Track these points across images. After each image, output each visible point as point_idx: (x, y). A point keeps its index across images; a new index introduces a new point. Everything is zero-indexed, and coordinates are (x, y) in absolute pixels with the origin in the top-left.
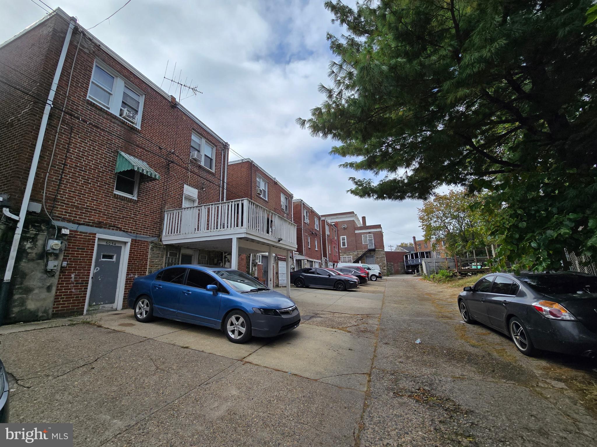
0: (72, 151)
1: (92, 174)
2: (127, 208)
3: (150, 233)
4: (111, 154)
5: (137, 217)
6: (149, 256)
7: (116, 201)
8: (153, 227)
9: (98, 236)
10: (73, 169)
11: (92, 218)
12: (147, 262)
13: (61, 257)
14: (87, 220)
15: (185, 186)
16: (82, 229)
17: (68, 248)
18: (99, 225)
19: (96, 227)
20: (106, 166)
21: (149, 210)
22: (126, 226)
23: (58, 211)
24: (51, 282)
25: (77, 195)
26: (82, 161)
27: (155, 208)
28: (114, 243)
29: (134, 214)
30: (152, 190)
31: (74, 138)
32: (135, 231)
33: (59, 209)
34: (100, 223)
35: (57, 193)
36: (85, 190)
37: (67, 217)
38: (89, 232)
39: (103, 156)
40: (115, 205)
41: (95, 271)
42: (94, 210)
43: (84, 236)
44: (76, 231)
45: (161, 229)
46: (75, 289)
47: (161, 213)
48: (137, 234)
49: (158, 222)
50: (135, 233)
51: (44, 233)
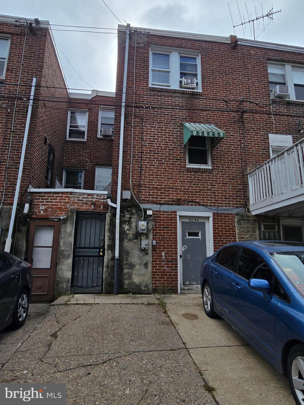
0: (145, 138)
1: (163, 154)
2: (202, 180)
3: (233, 204)
4: (177, 129)
5: (215, 188)
6: (237, 231)
7: (190, 175)
8: (236, 196)
9: (179, 213)
10: (148, 154)
11: (171, 197)
12: (236, 239)
13: (151, 236)
14: (167, 200)
16: (165, 208)
17: (156, 227)
18: (179, 202)
19: (175, 204)
20: (175, 143)
21: (228, 177)
22: (205, 200)
23: (143, 195)
24: (146, 259)
25: (155, 178)
26: (154, 145)
27: (235, 172)
28: (197, 220)
29: (211, 185)
30: (227, 153)
31: (145, 126)
32: (215, 203)
33: (143, 193)
34: (179, 200)
35: (141, 179)
36: (161, 171)
37: (151, 199)
38: (170, 210)
39: (171, 134)
40: (190, 179)
41: (183, 249)
42: (171, 188)
43: (167, 215)
44: (159, 211)
45: (246, 197)
46: (167, 267)
47: (243, 177)
48: (218, 206)
49: (242, 189)
50: (215, 206)
51: (135, 216)
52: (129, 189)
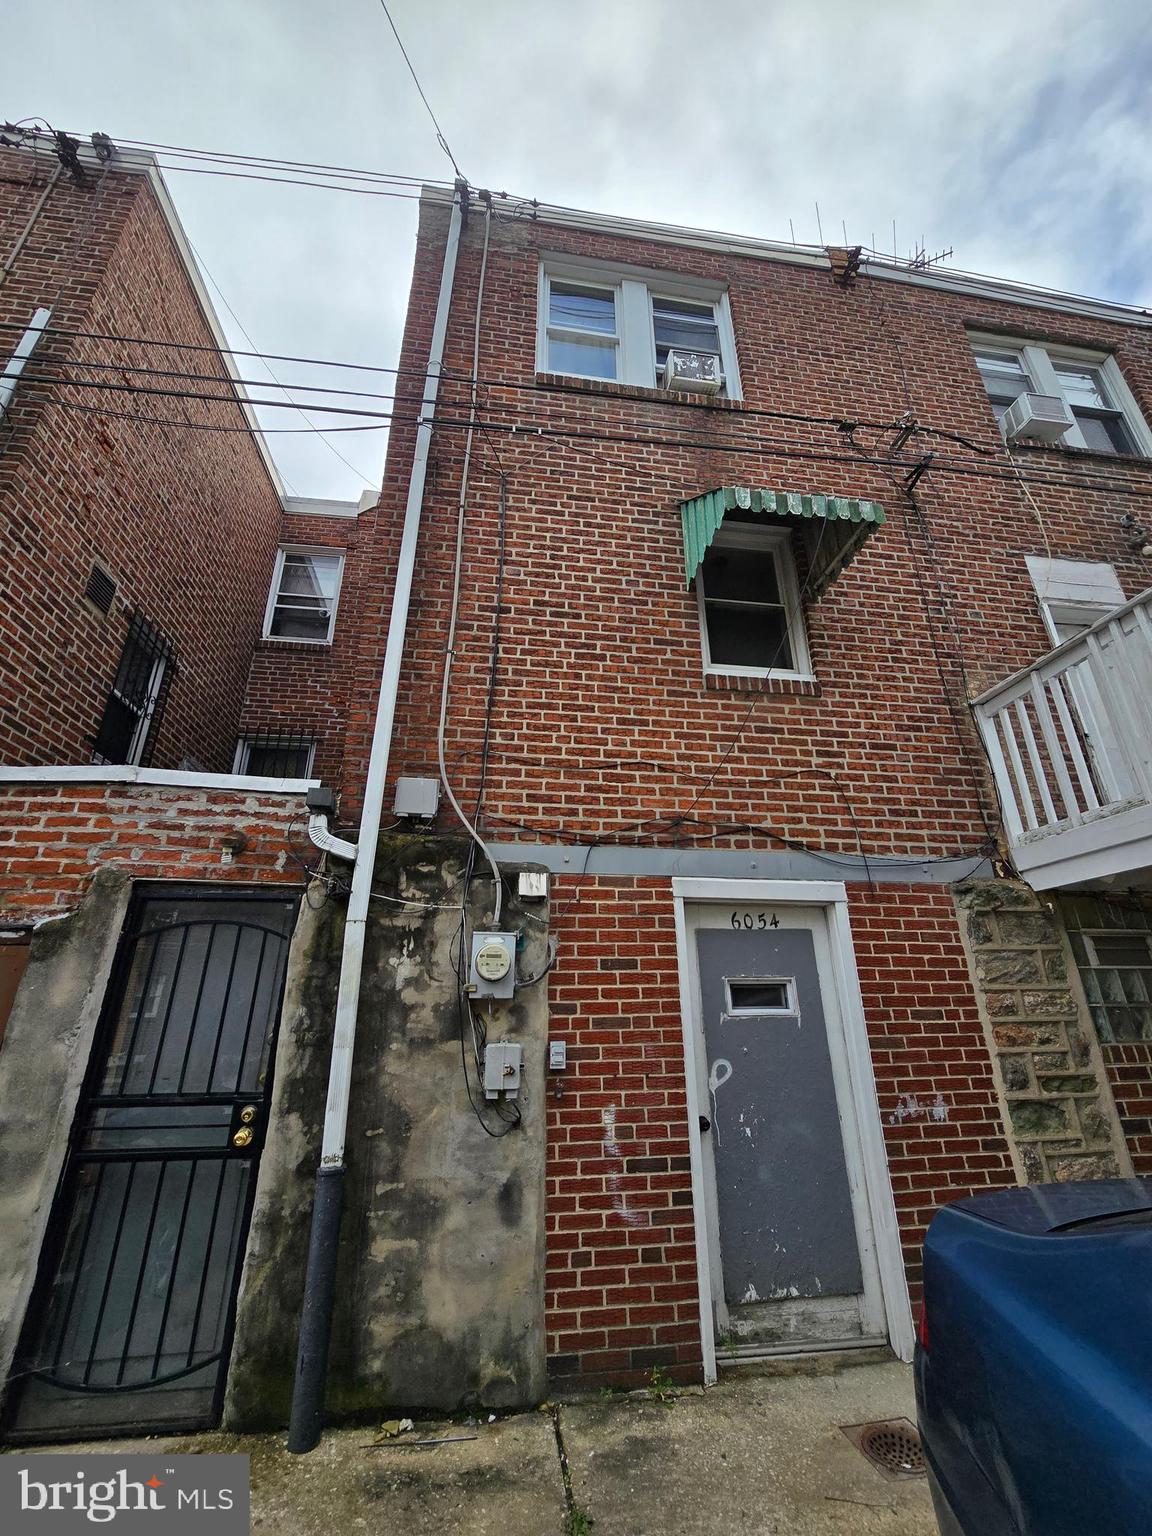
0: (517, 554)
1: (599, 618)
2: (781, 731)
3: (933, 839)
4: (656, 523)
5: (840, 766)
6: (976, 975)
7: (725, 707)
8: (940, 803)
9: (682, 888)
10: (530, 618)
11: (639, 808)
12: (974, 1014)
13: (540, 1016)
14: (619, 820)
15: (1032, 563)
16: (610, 862)
17: (566, 964)
18: (677, 833)
19: (661, 843)
20: (647, 575)
21: (890, 717)
22: (800, 821)
23: (502, 797)
24: (513, 1161)
25: (562, 718)
26: (557, 580)
27: (917, 700)
28: (769, 920)
29: (819, 754)
30: (871, 623)
31: (518, 509)
32: (851, 835)
33: (504, 790)
34: (678, 821)
35: (491, 725)
36: (587, 688)
37: (540, 816)
38: (638, 872)
39: (629, 541)
40: (725, 728)
41: (715, 1083)
42: (639, 766)
43: (622, 896)
44: (584, 879)
45: (987, 806)
46: (634, 1201)
47: (955, 721)
48: (865, 850)
49: (961, 772)
50: (853, 847)
51: (455, 902)
52: (431, 770)
